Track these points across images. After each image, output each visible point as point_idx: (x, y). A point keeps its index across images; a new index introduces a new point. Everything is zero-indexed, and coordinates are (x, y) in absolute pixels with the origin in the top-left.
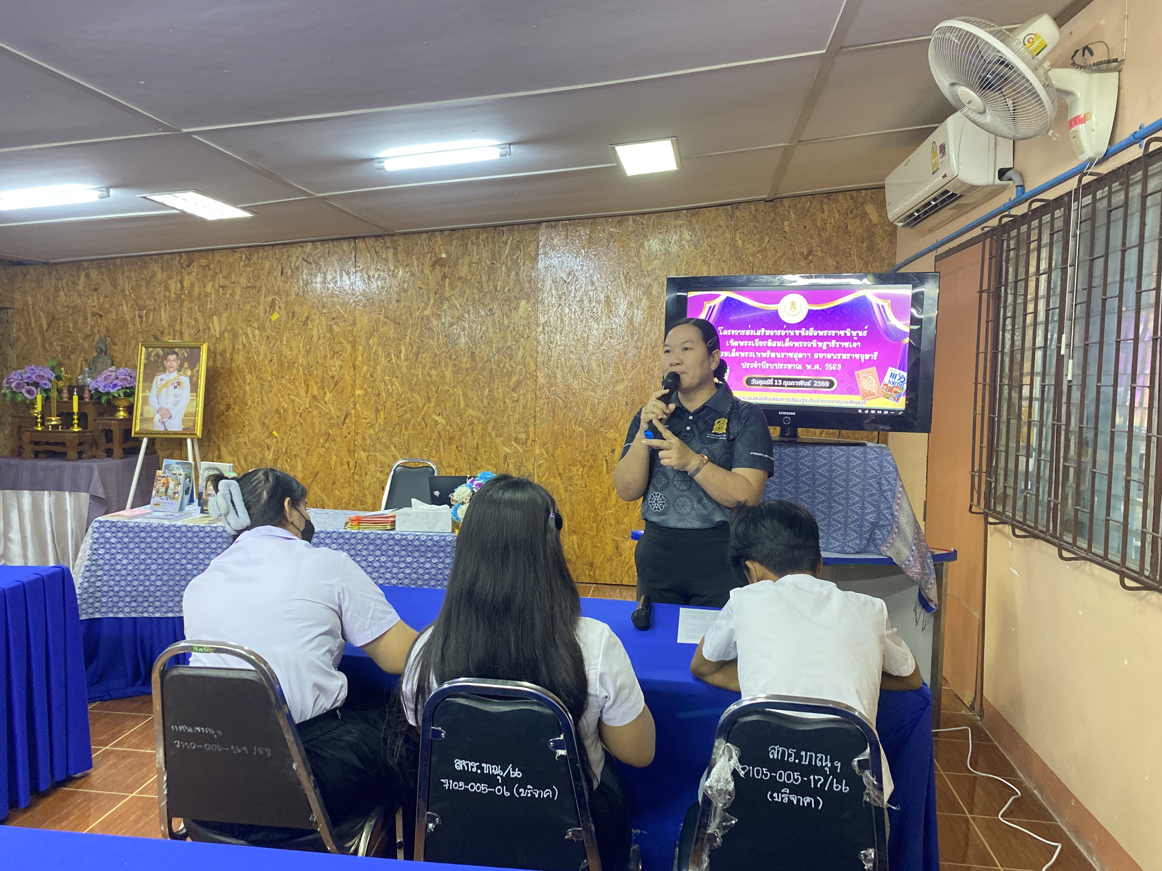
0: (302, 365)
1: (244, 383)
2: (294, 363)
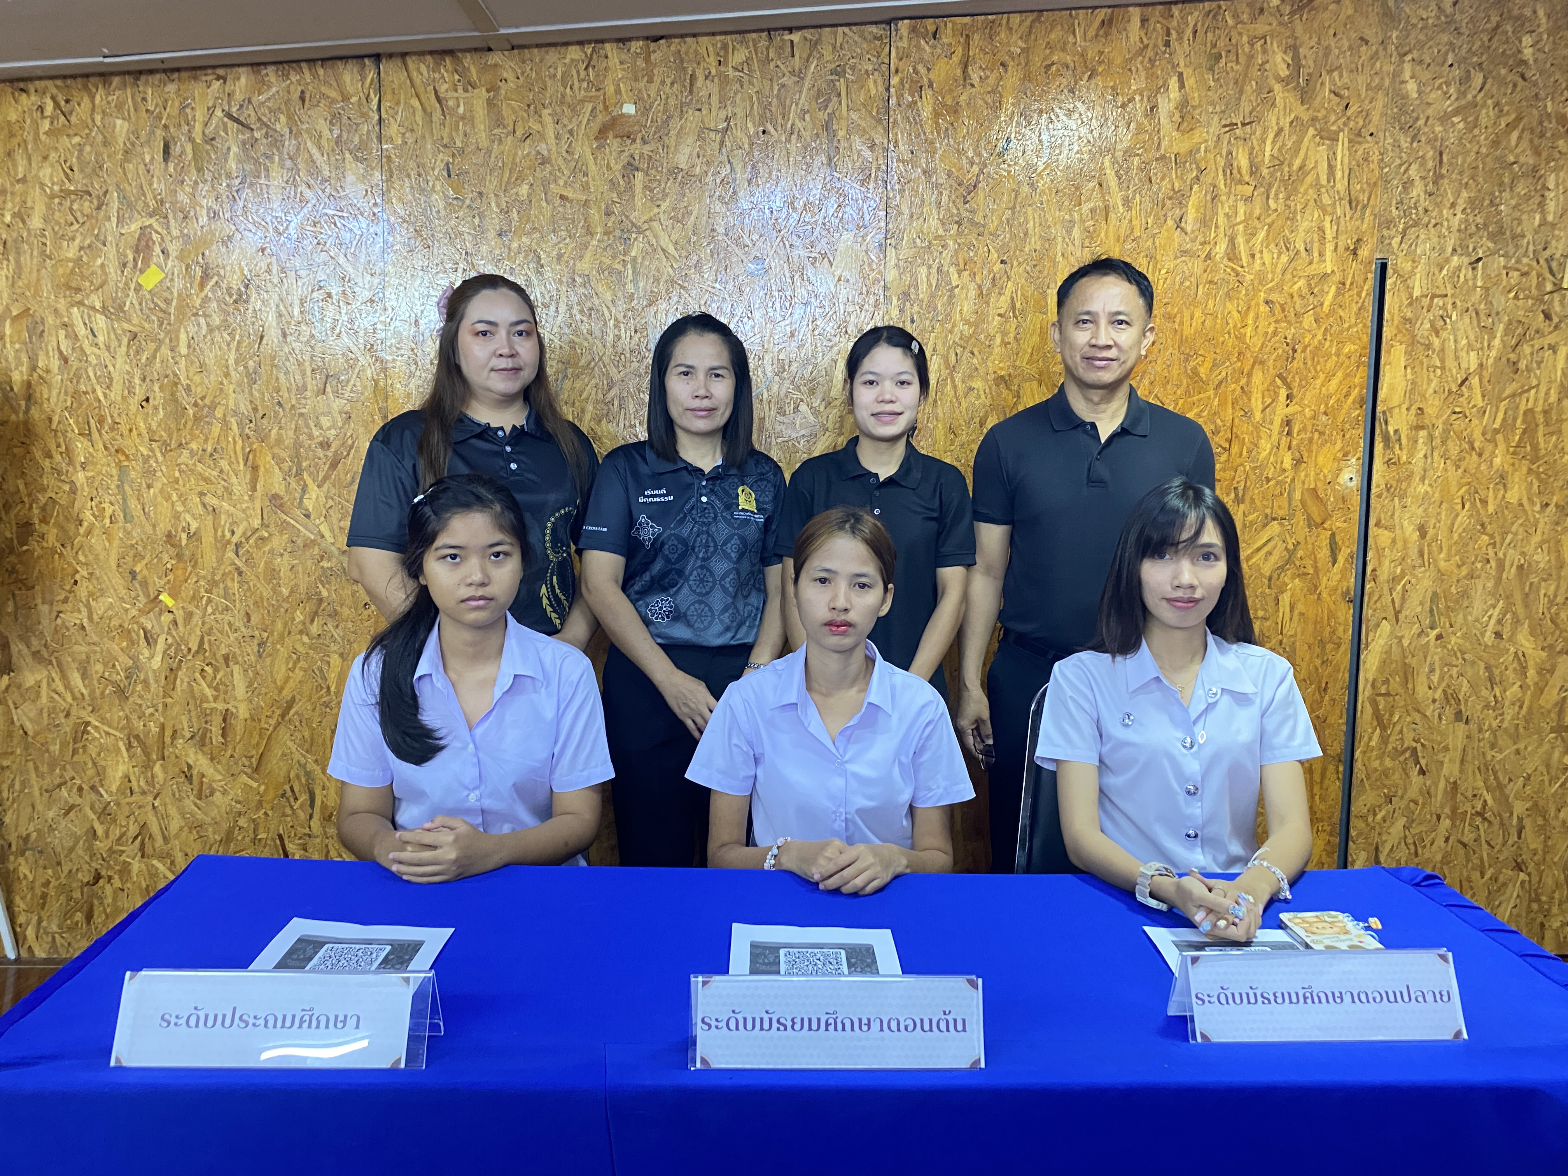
0: (235, 413)
1: (71, 462)
2: (213, 407)
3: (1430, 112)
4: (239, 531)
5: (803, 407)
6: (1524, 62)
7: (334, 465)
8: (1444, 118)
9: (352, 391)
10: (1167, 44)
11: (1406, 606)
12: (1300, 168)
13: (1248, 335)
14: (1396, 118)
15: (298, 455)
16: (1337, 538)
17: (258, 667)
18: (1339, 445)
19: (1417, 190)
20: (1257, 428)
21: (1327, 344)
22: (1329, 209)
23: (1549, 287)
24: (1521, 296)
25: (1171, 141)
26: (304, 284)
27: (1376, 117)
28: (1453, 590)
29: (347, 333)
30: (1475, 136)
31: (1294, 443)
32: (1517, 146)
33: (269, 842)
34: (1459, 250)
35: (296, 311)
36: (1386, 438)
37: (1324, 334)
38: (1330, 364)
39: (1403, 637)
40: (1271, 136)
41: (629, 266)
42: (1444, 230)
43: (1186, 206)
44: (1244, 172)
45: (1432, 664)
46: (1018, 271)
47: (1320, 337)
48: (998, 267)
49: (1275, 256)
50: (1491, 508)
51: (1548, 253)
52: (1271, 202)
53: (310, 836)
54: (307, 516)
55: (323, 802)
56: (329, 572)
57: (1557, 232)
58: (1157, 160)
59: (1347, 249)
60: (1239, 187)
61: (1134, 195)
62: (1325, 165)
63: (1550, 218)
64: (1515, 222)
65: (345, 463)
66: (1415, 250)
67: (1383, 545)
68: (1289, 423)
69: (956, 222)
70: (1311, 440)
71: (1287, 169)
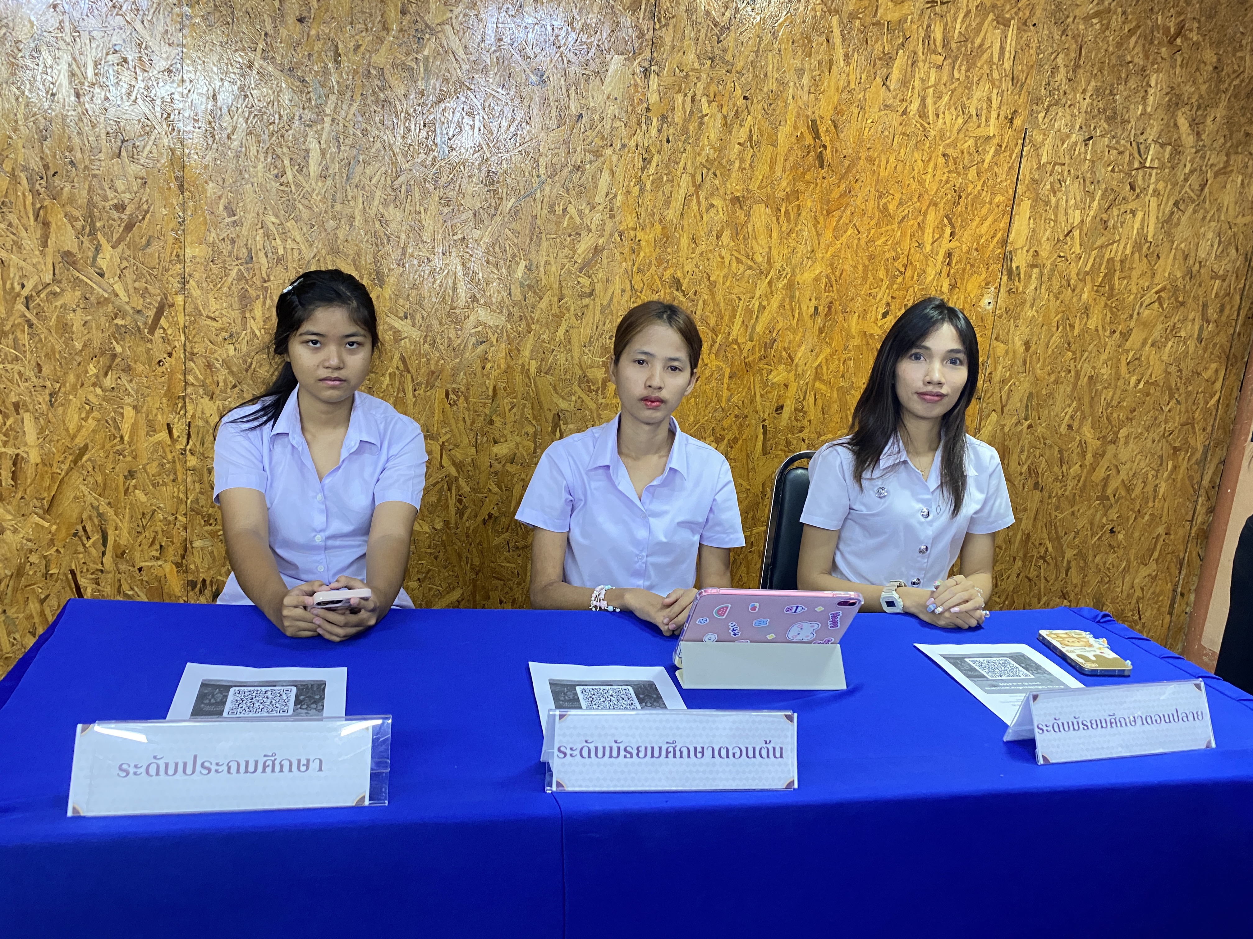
3: (1077, 12)
4: (29, 285)
5: (571, 209)
7: (129, 227)
8: (1087, 19)
9: (147, 158)
11: (1010, 402)
12: (980, 46)
13: (928, 181)
14: (1053, 14)
15: (91, 215)
17: (50, 415)
19: (1061, 75)
20: (926, 257)
21: (984, 194)
22: (997, 83)
24: (1116, 170)
25: (886, 9)
26: (98, 46)
27: (1038, 12)
28: (1044, 392)
29: (144, 100)
30: (1106, 37)
31: (952, 271)
32: (1133, 48)
33: (61, 577)
34: (1084, 127)
35: (90, 72)
37: (983, 186)
38: (984, 211)
39: (1005, 425)
40: (961, 16)
41: (421, 64)
42: (1075, 110)
43: (892, 68)
44: (938, 44)
45: (1023, 447)
46: (757, 108)
47: (979, 187)
48: (741, 102)
49: (954, 117)
52: (956, 72)
53: (102, 571)
54: (102, 275)
55: (115, 541)
56: (123, 330)
57: (1151, 121)
58: (874, 24)
59: (1006, 118)
60: (933, 56)
61: (853, 53)
62: (998, 45)
63: (1149, 110)
64: (1125, 110)
65: (139, 227)
66: (1054, 125)
67: (999, 354)
68: (949, 255)
69: (710, 58)
71: (970, 45)
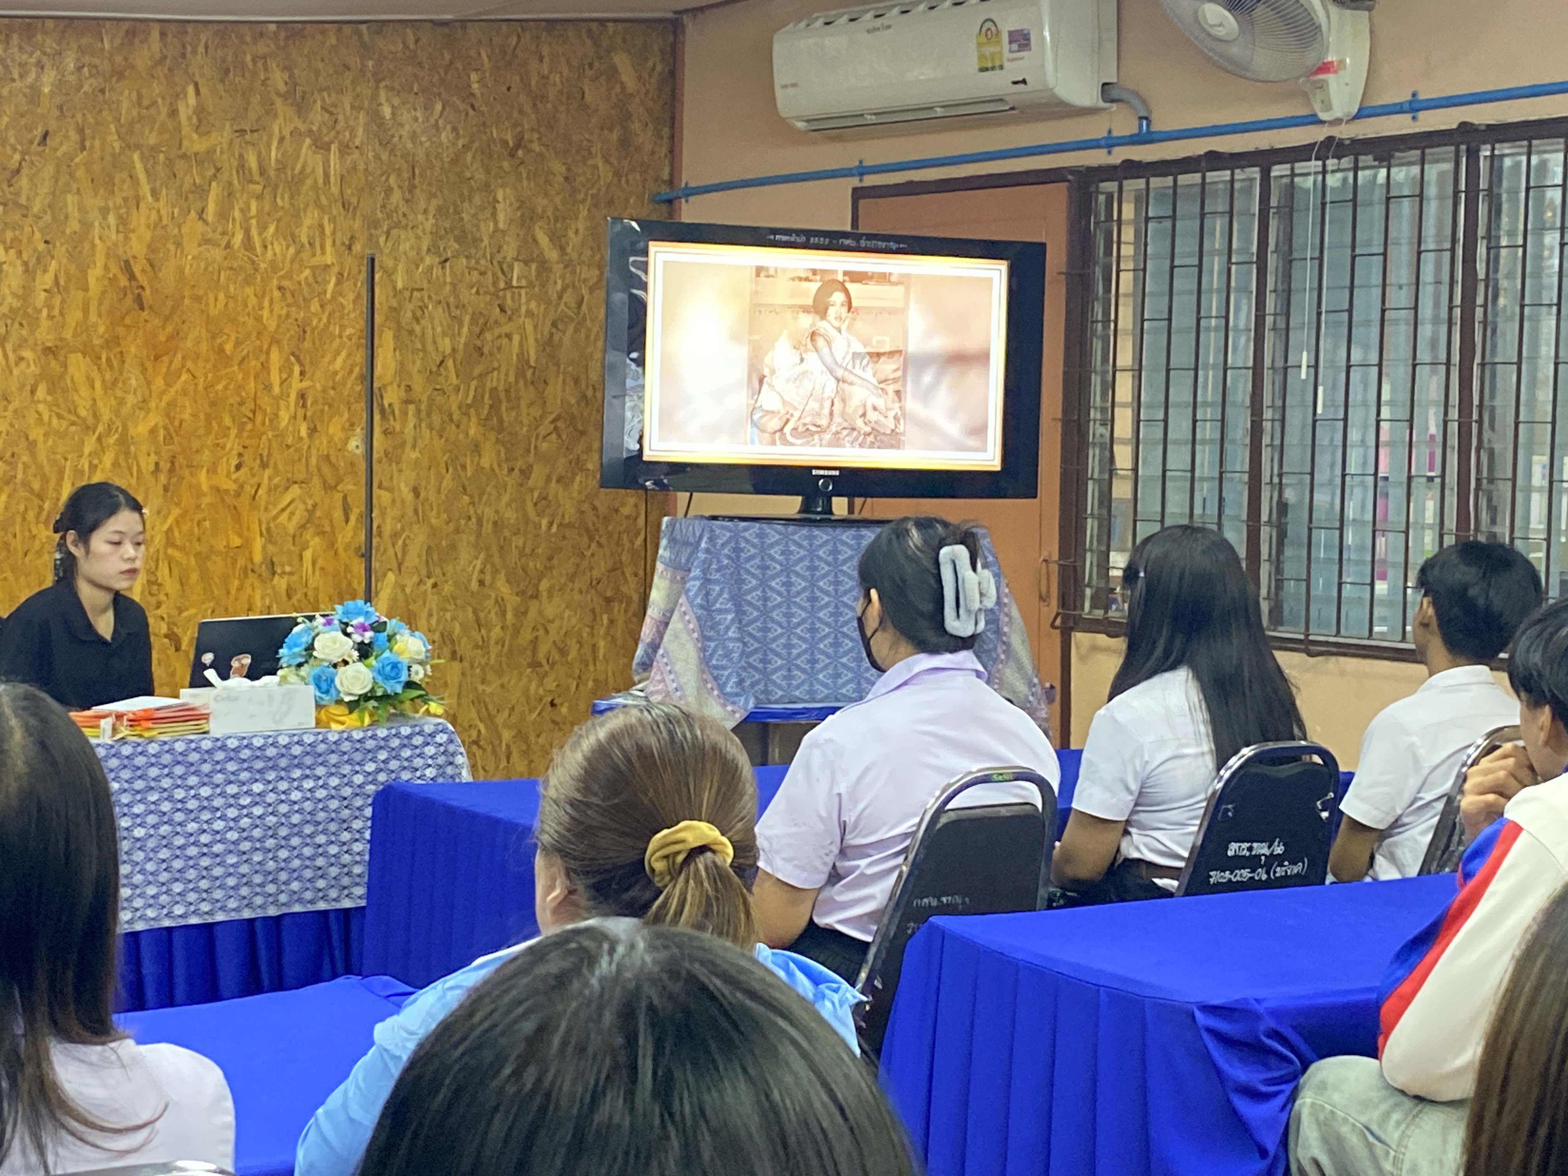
6: (473, 95)
10: (183, 56)
16: (349, 500)
18: (346, 416)
23: (502, 285)
36: (383, 411)
50: (470, 471)
51: (499, 257)
70: (322, 411)
